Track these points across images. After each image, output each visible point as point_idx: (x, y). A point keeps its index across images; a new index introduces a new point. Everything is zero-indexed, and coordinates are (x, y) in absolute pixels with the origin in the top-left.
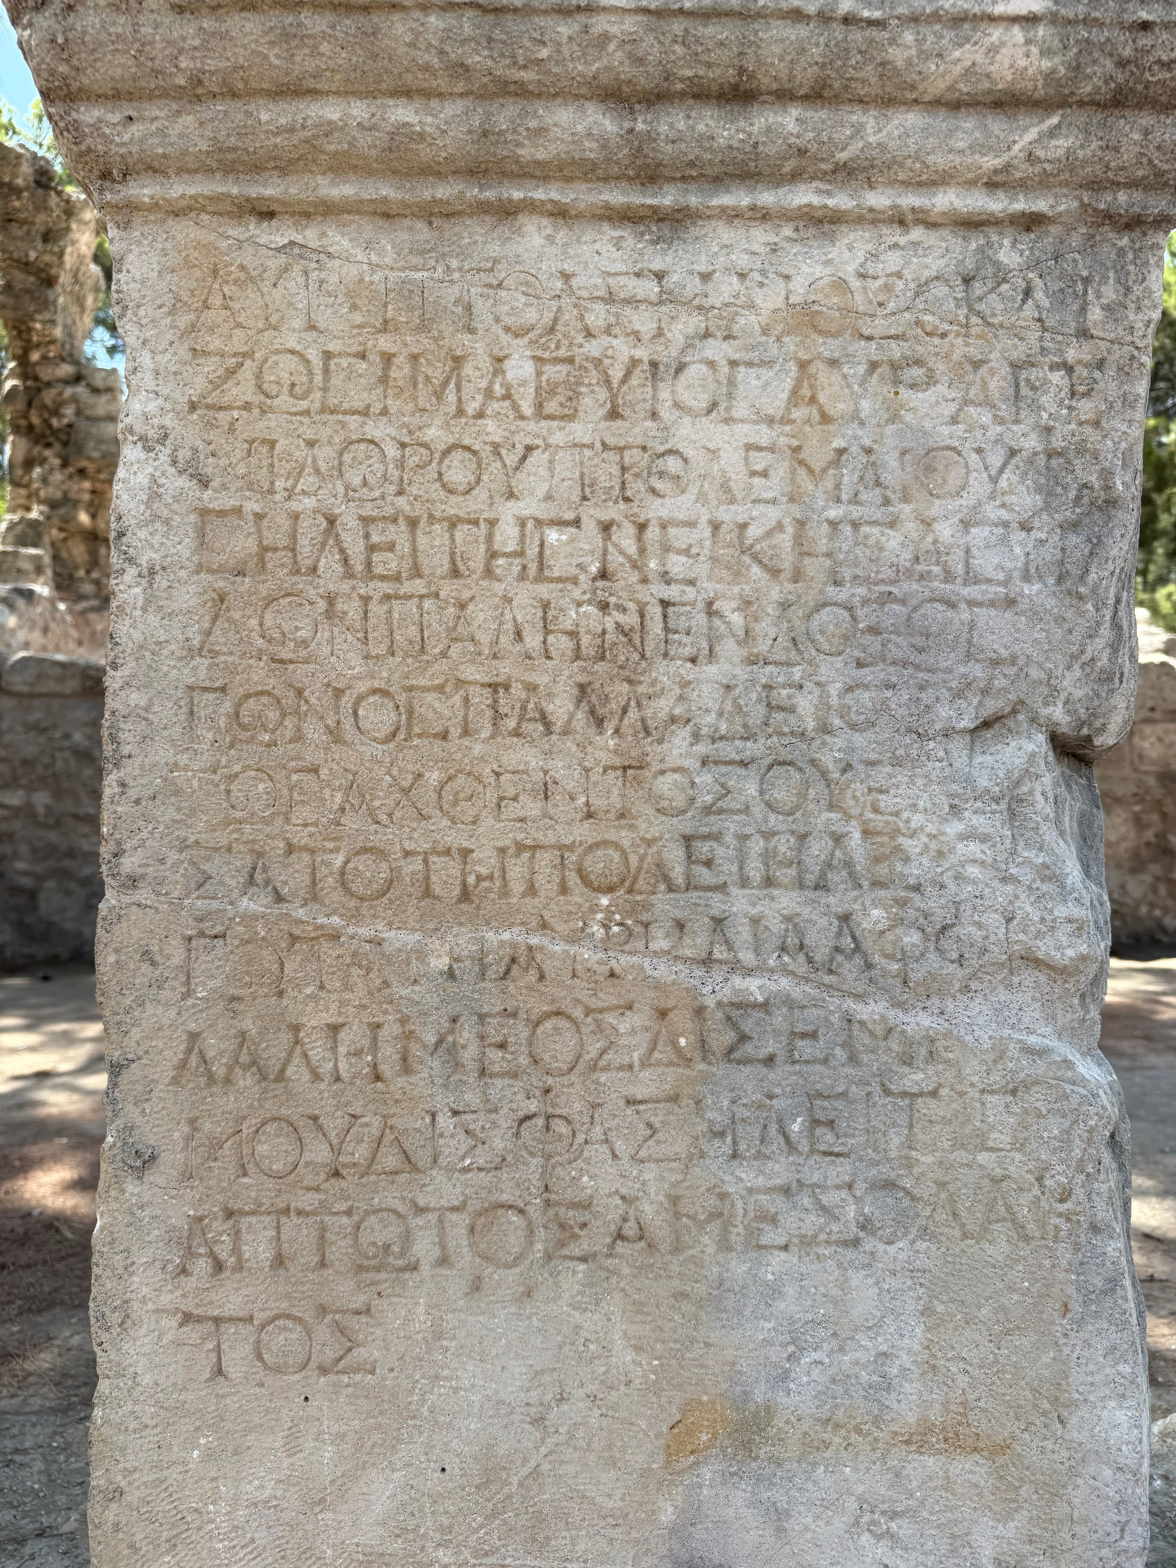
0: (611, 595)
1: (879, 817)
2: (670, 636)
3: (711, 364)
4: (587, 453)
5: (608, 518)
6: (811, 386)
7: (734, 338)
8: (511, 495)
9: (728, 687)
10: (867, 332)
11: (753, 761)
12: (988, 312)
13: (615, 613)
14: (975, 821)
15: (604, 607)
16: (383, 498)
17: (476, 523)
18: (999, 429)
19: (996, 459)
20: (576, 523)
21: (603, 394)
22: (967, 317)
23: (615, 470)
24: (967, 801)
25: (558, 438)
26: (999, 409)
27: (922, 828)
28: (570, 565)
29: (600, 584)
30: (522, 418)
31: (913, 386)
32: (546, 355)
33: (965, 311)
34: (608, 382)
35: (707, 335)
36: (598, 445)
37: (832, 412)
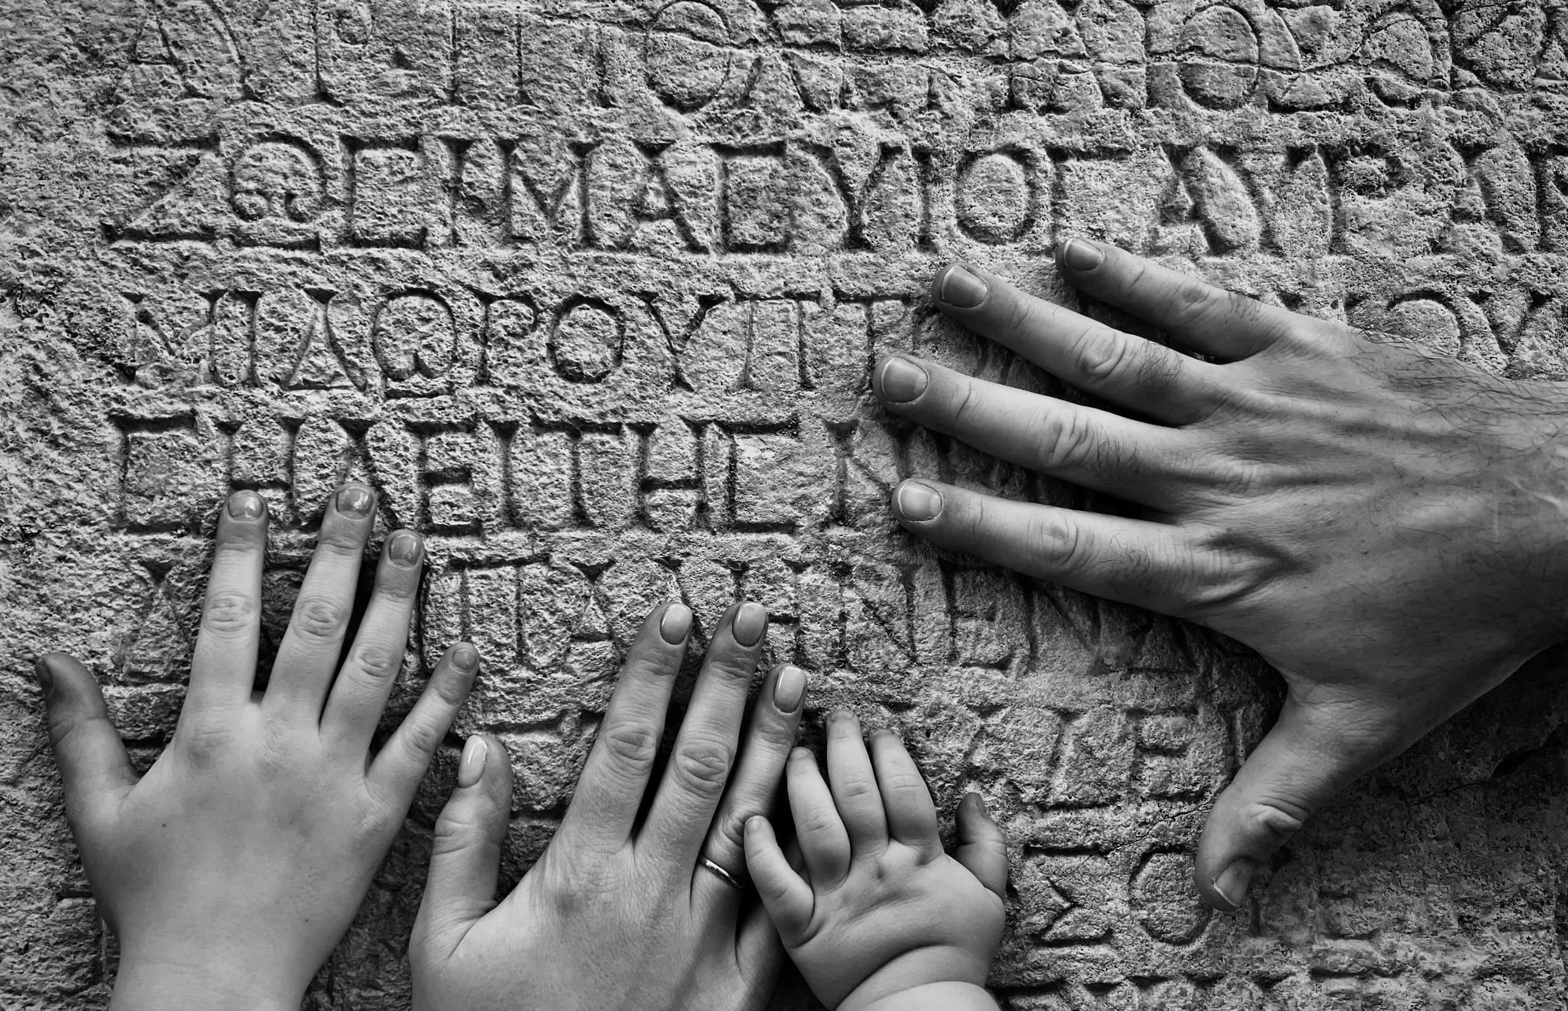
0: (854, 552)
1: (1341, 944)
2: (960, 624)
3: (1019, 155)
4: (810, 307)
5: (846, 419)
6: (1192, 191)
7: (1060, 111)
8: (678, 382)
9: (1067, 715)
10: (1285, 98)
11: (1115, 844)
12: (1488, 64)
13: (861, 584)
14: (1504, 947)
15: (842, 571)
16: (450, 390)
17: (615, 430)
18: (1515, 260)
19: (1510, 312)
20: (791, 427)
21: (836, 207)
22: (1453, 74)
23: (859, 336)
24: (1488, 910)
25: (756, 282)
26: (1513, 227)
27: (1415, 962)
28: (781, 501)
29: (836, 532)
30: (695, 247)
31: (1366, 189)
32: (736, 141)
33: (1449, 63)
34: (843, 184)
35: (1014, 104)
36: (828, 295)
37: (1230, 235)
